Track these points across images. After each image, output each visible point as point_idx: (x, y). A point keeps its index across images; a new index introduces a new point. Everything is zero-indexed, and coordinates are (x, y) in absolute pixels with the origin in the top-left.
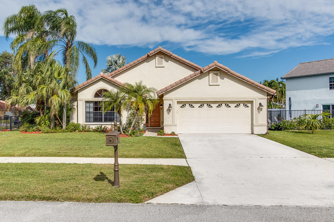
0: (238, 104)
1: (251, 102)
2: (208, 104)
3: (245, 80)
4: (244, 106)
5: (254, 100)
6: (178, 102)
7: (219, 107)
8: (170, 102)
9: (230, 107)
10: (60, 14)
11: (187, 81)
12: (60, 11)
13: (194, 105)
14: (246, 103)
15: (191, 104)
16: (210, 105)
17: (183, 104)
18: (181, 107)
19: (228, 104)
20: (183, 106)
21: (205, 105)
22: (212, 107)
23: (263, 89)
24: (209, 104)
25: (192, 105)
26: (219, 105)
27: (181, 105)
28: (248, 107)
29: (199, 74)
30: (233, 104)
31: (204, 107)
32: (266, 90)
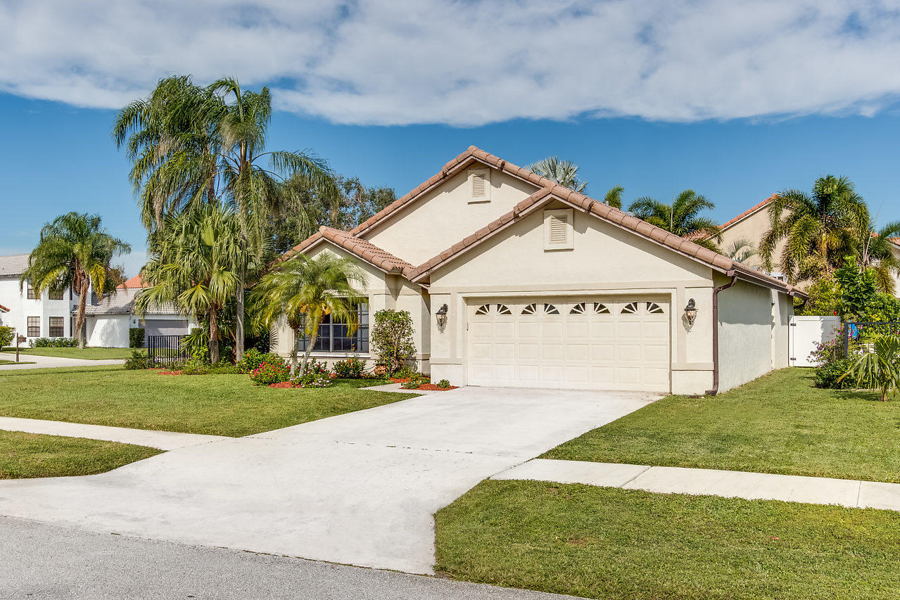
0: (631, 302)
1: (667, 297)
2: (546, 305)
3: (638, 232)
4: (649, 309)
5: (673, 292)
6: (468, 300)
7: (576, 312)
8: (446, 300)
9: (607, 311)
10: (220, 92)
11: (483, 240)
12: (222, 84)
13: (510, 307)
14: (655, 301)
15: (502, 304)
16: (552, 308)
17: (482, 304)
18: (478, 313)
19: (600, 303)
20: (483, 311)
21: (540, 307)
22: (556, 312)
23: (692, 256)
24: (550, 302)
25: (504, 308)
26: (577, 307)
27: (477, 308)
28: (660, 311)
29: (513, 222)
30: (616, 305)
31: (535, 313)
32: (701, 259)
